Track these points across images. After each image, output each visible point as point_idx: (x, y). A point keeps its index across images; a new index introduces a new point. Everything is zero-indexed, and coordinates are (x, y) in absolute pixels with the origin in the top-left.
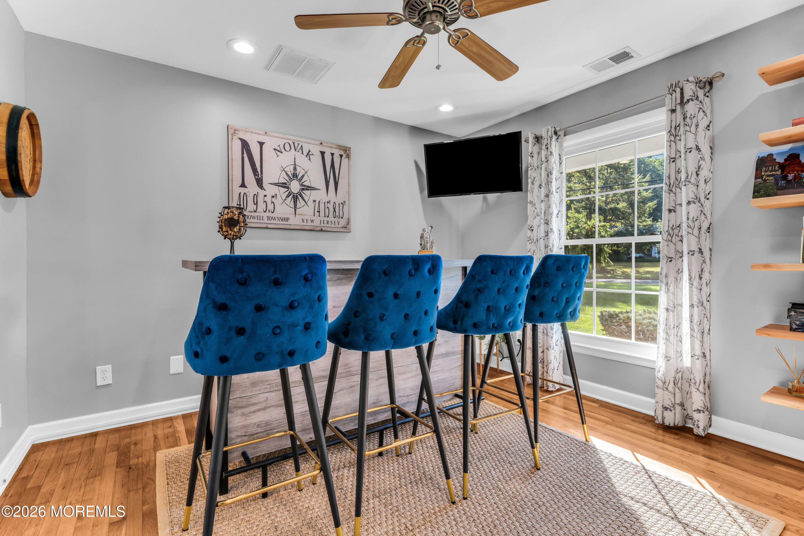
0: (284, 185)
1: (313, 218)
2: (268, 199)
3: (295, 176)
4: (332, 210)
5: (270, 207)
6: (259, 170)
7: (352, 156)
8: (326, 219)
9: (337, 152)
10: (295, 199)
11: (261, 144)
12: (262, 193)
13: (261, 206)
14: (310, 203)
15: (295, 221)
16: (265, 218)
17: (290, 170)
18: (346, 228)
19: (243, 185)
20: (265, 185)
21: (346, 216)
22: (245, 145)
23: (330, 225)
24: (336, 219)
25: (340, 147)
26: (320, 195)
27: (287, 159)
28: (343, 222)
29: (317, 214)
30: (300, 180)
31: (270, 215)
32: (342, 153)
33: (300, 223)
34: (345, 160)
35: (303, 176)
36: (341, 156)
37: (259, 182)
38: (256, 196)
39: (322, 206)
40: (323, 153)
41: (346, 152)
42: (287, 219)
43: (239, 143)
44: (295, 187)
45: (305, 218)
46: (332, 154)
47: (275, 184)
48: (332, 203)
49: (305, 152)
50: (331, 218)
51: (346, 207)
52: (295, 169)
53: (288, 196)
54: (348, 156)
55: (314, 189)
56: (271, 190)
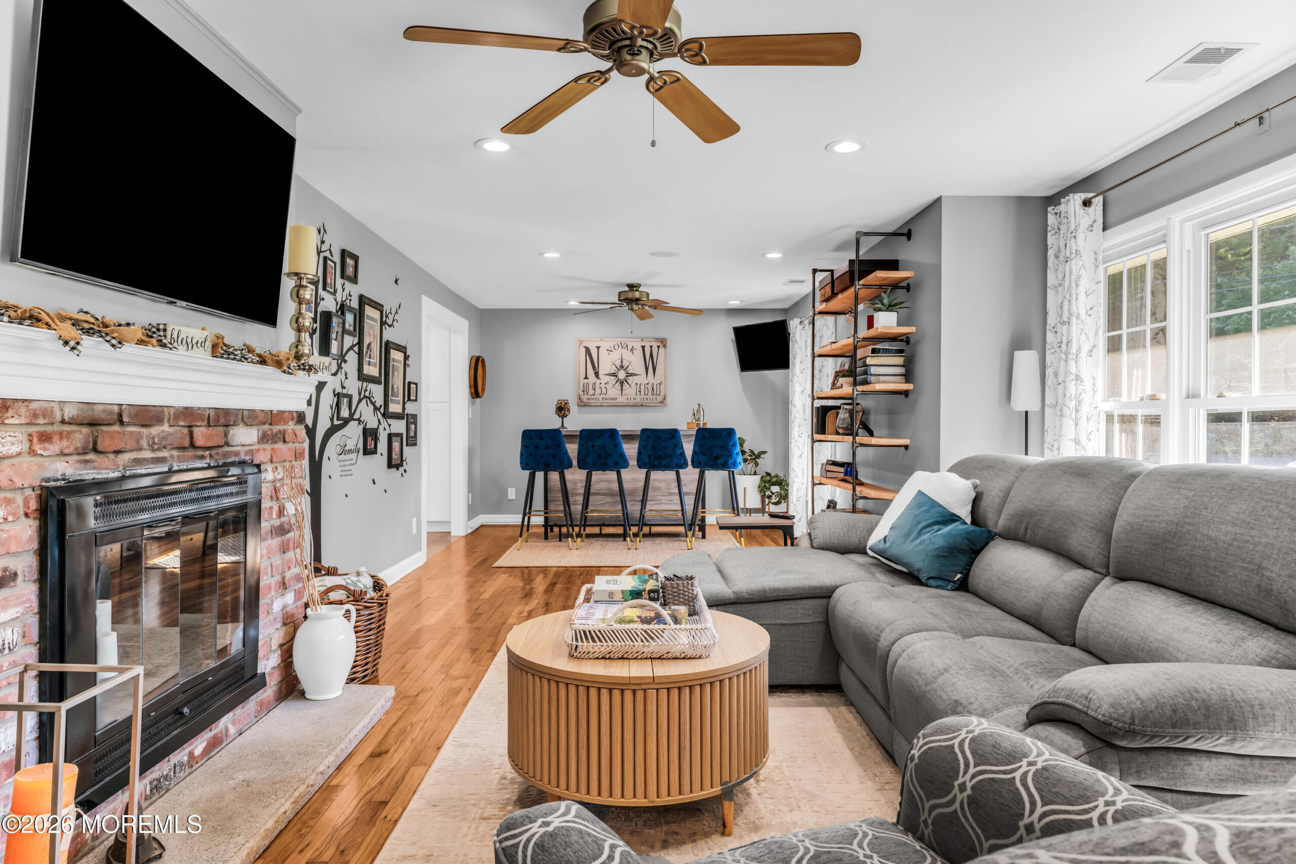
0: (614, 375)
1: (635, 397)
2: (603, 386)
3: (622, 367)
4: (650, 389)
5: (604, 391)
6: (596, 366)
7: (668, 345)
8: (646, 397)
9: (655, 345)
10: (622, 383)
11: (598, 348)
12: (598, 381)
13: (598, 391)
14: (633, 385)
15: (621, 400)
16: (600, 399)
17: (618, 363)
18: (663, 402)
19: (586, 378)
20: (600, 376)
21: (662, 394)
22: (588, 350)
23: (649, 401)
24: (654, 397)
25: (657, 340)
26: (641, 379)
27: (615, 357)
28: (660, 398)
29: (638, 393)
30: (626, 369)
31: (604, 396)
32: (659, 344)
33: (626, 401)
34: (662, 350)
35: (628, 366)
36: (658, 347)
37: (597, 375)
38: (594, 384)
39: (642, 387)
40: (643, 347)
41: (663, 342)
42: (616, 399)
43: (584, 350)
44: (622, 375)
45: (629, 397)
46: (651, 347)
47: (608, 375)
48: (651, 384)
49: (630, 348)
50: (650, 396)
51: (662, 386)
52: (622, 362)
53: (616, 382)
54: (665, 346)
55: (636, 375)
56: (604, 379)
